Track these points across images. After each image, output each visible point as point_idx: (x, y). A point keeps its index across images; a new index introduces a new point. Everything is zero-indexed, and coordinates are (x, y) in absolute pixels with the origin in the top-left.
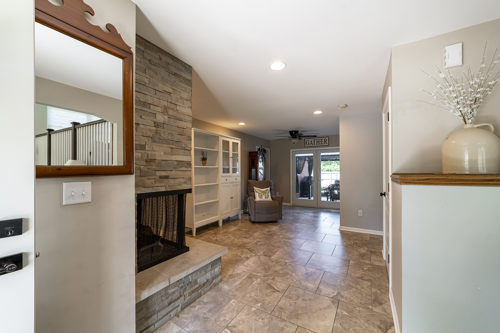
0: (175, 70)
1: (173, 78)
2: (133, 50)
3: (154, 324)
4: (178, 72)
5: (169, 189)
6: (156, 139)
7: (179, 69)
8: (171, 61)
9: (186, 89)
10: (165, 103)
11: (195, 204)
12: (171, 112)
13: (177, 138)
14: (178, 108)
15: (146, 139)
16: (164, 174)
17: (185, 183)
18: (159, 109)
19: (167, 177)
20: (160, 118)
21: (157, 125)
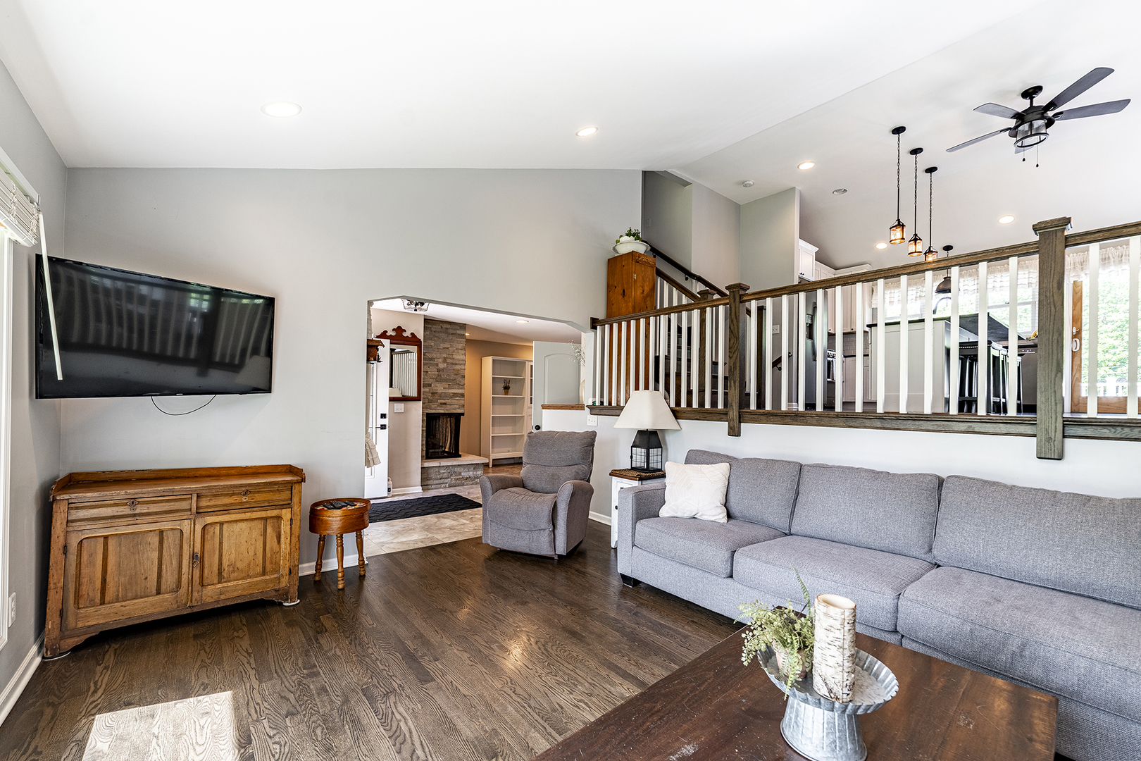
0: (451, 331)
1: (451, 337)
2: (422, 340)
3: (431, 485)
4: (454, 332)
5: (447, 412)
6: (439, 379)
7: (455, 329)
8: (449, 326)
9: (461, 341)
10: (445, 356)
11: (491, 435)
12: (449, 361)
13: (453, 376)
14: (454, 357)
15: (432, 380)
16: (443, 401)
17: (459, 408)
18: (440, 360)
19: (445, 404)
20: (441, 366)
21: (439, 371)
